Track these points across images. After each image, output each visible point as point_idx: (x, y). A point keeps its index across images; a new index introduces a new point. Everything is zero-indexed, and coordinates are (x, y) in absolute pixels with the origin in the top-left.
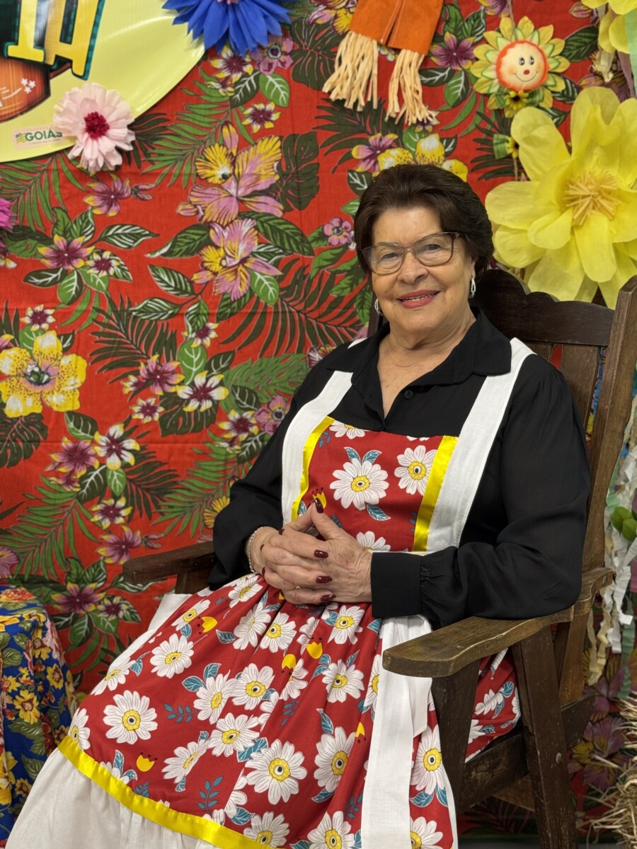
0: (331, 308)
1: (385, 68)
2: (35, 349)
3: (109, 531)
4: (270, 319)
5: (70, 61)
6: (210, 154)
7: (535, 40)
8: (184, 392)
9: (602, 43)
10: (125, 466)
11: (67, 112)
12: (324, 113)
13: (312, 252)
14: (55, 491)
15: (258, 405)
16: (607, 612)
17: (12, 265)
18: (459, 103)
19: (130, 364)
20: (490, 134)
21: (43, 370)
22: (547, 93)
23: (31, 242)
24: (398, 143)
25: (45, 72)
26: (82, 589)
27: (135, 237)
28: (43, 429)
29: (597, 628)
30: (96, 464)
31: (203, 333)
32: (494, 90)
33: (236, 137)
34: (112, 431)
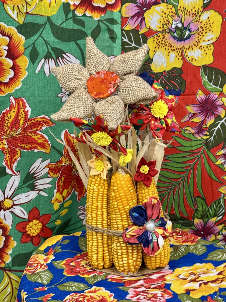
14: (190, 140)
21: (185, 25)
26: (206, 223)
30: (224, 113)
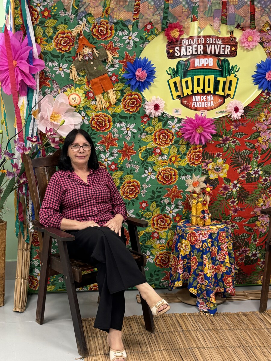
2: (217, 162)
3: (232, 207)
5: (230, 95)
6: (261, 115)
8: (252, 172)
10: (237, 191)
11: (231, 107)
14: (221, 197)
15: (270, 175)
17: (213, 143)
19: (239, 166)
21: (219, 168)
23: (218, 137)
25: (224, 97)
26: (226, 221)
27: (242, 135)
28: (218, 182)
30: (230, 190)
31: (257, 158)
33: (267, 111)
34: (234, 182)
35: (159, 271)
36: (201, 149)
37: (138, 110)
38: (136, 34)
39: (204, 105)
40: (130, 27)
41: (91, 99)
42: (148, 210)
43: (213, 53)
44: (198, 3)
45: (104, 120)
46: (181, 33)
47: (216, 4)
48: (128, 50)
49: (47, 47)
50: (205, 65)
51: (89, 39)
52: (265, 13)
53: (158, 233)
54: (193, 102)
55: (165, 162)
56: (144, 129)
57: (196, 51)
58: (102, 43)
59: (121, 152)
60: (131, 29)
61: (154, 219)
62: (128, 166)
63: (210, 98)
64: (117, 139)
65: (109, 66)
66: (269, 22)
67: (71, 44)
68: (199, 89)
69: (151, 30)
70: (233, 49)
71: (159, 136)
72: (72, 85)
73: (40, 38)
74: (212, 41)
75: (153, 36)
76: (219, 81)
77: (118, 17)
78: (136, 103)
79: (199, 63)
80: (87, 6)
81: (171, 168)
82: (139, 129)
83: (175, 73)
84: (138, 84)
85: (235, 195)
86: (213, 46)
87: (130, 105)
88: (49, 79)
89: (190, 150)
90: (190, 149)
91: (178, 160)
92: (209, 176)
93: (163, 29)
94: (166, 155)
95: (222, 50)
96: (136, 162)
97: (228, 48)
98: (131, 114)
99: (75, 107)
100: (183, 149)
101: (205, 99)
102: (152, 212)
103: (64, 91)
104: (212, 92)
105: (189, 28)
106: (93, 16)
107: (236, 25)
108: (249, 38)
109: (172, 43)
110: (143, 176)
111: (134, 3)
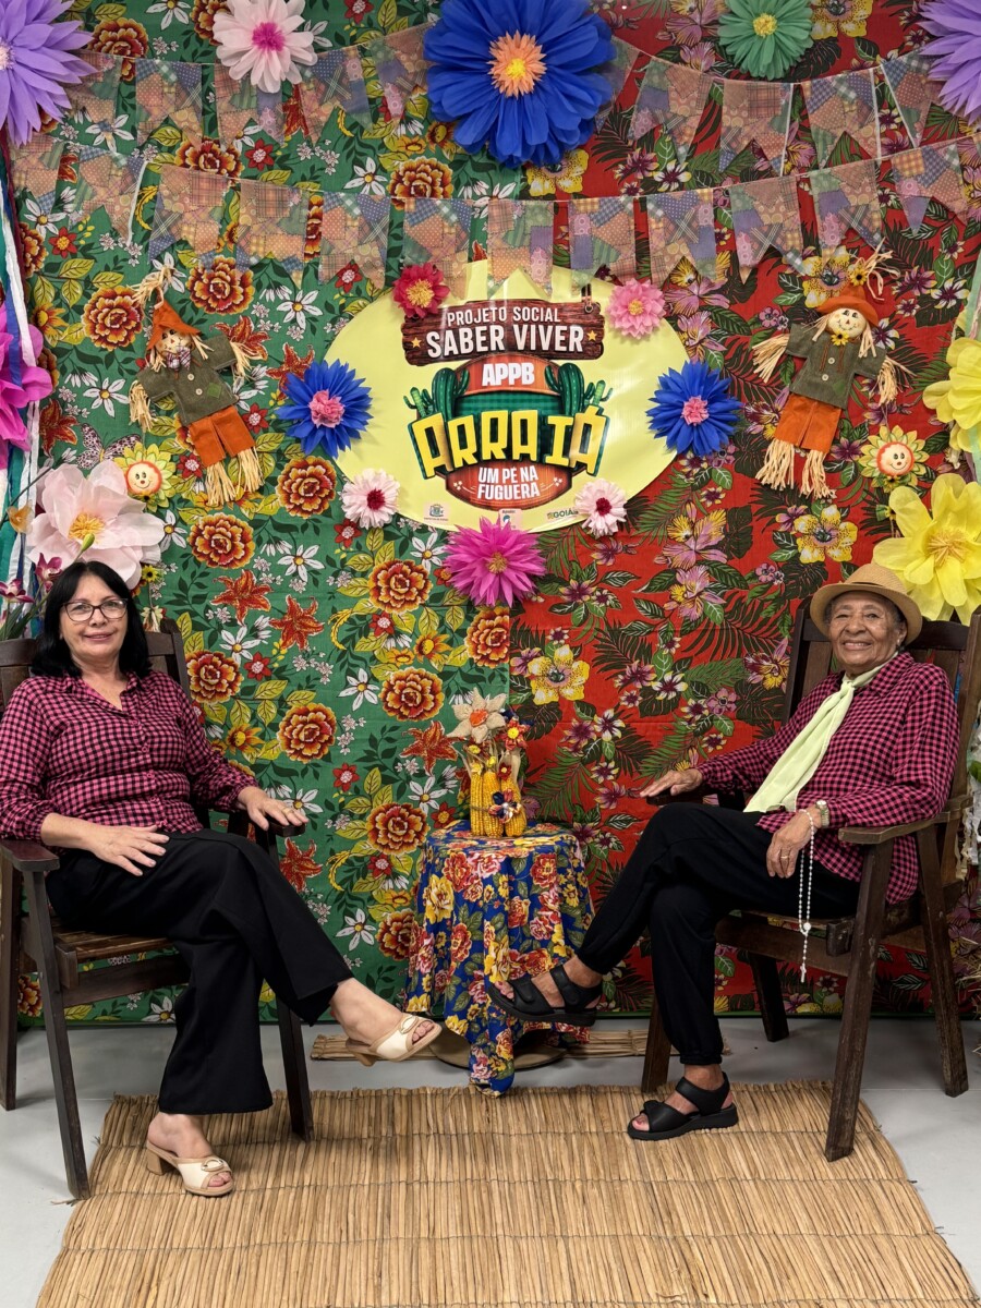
0: (761, 626)
1: (799, 463)
2: (556, 657)
3: (603, 785)
4: (717, 634)
5: (586, 465)
6: (677, 523)
7: (904, 442)
8: (656, 686)
9: (952, 444)
10: (615, 738)
11: (585, 498)
12: (756, 492)
13: (747, 588)
15: (709, 695)
16: (967, 836)
17: (541, 600)
18: (850, 484)
19: (620, 665)
20: (874, 504)
21: (560, 671)
22: (914, 476)
23: (556, 585)
24: (808, 511)
25: (568, 472)
26: (584, 827)
27: (624, 579)
28: (560, 712)
29: (961, 848)
30: (595, 737)
31: (670, 644)
32: (876, 474)
33: (695, 510)
34: (606, 714)
35: (391, 969)
36: (507, 618)
37: (327, 506)
38: (313, 295)
39: (509, 493)
40: (297, 277)
41: (193, 478)
42: (357, 792)
43: (533, 347)
44: (486, 210)
45: (229, 534)
46: (439, 293)
47: (537, 211)
48: (293, 342)
49: (66, 333)
50: (511, 382)
51: (182, 312)
52: (678, 234)
53: (388, 859)
54: (481, 486)
55: (405, 656)
56: (343, 561)
57: (484, 344)
58: (217, 321)
59: (281, 625)
60: (299, 283)
61: (378, 818)
62: (300, 665)
63: (529, 473)
64: (267, 589)
65: (242, 384)
66: (689, 258)
67: (133, 324)
68: (498, 450)
69: (355, 285)
70: (592, 336)
71: (388, 581)
72: (139, 439)
73: (47, 307)
74: (528, 313)
75: (361, 302)
76: (553, 426)
77: (261, 249)
78: (318, 488)
79: (494, 375)
80: (175, 222)
81: (424, 671)
82: (330, 561)
83: (427, 405)
84: (320, 434)
85: (609, 750)
86: (533, 327)
87: (302, 492)
88: (73, 421)
89: (475, 621)
90: (476, 618)
91: (442, 650)
92: (533, 696)
93: (389, 282)
94: (407, 634)
95: (559, 338)
96: (322, 655)
97: (577, 333)
98: (305, 517)
99: (146, 498)
100: (456, 618)
101: (513, 475)
102: (371, 798)
103: (116, 455)
104: (534, 457)
105: (462, 278)
106: (193, 249)
107: (595, 270)
108: (631, 305)
109: (418, 323)
110: (343, 694)
111: (305, 212)
